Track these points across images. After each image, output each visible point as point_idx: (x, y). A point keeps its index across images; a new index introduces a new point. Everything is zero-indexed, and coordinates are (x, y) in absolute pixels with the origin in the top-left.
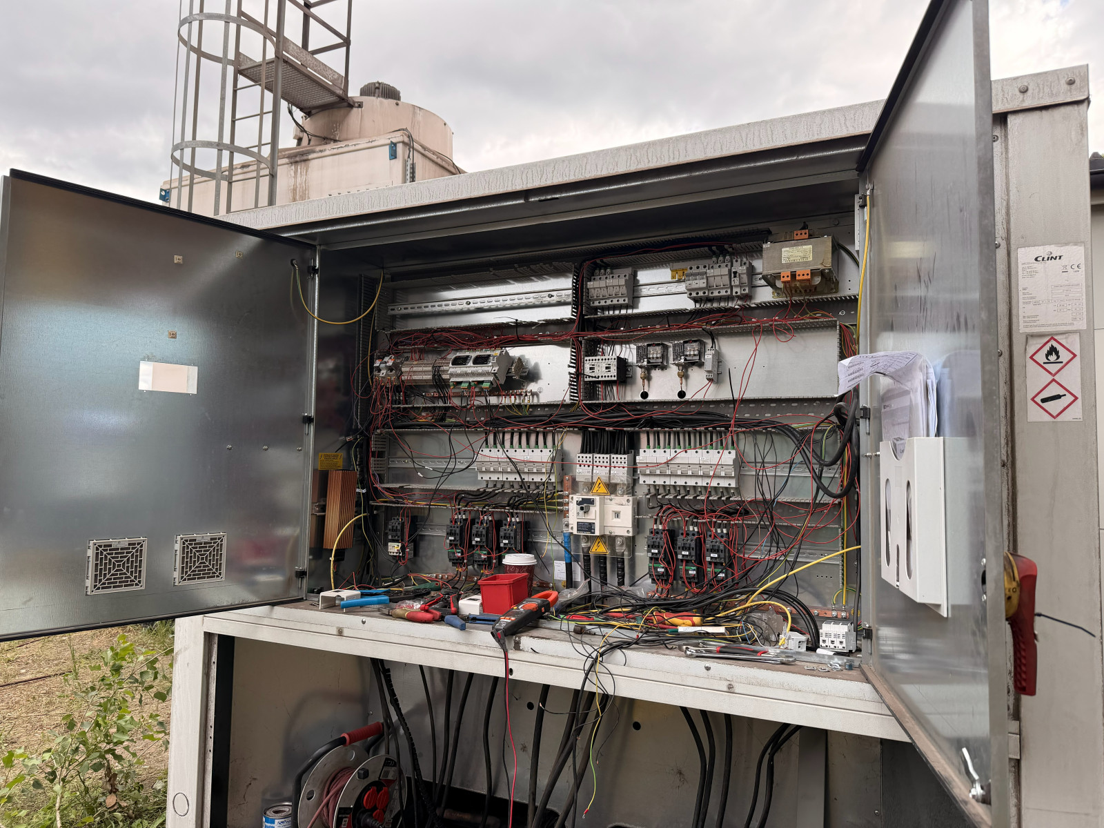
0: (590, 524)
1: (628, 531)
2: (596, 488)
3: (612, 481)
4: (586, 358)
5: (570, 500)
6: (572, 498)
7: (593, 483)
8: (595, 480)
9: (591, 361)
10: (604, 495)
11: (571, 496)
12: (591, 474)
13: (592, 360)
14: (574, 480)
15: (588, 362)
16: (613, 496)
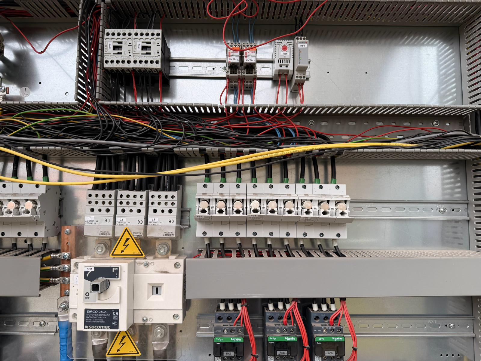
0: (110, 311)
1: (175, 316)
2: (121, 247)
3: (150, 235)
4: (107, 31)
5: (73, 268)
6: (76, 264)
7: (116, 239)
8: (118, 234)
9: (116, 36)
10: (135, 257)
11: (73, 261)
12: (111, 223)
13: (119, 34)
14: (80, 233)
15: (110, 36)
16: (149, 259)
